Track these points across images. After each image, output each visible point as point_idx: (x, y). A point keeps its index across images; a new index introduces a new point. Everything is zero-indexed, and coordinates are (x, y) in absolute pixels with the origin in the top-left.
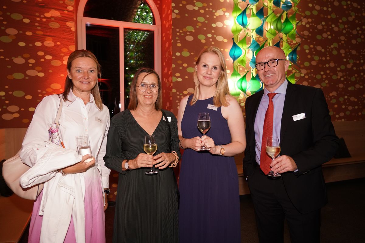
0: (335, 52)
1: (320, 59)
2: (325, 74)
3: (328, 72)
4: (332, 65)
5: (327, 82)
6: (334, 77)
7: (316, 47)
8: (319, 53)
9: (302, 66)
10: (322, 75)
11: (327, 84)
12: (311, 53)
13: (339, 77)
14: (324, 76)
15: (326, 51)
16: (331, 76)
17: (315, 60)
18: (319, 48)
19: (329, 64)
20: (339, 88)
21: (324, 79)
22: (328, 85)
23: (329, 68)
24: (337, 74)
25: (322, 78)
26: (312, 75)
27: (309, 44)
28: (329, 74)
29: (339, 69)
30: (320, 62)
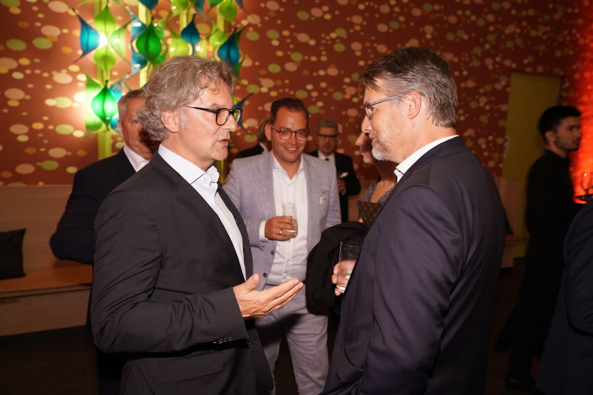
0: (339, 48)
1: (304, 60)
2: (317, 88)
3: (323, 85)
4: (333, 71)
5: (320, 104)
6: (338, 96)
7: (295, 34)
8: (303, 48)
9: (263, 72)
10: (309, 92)
11: (321, 108)
12: (283, 46)
13: (347, 96)
14: (315, 94)
15: (319, 43)
16: (330, 94)
17: (293, 61)
18: (303, 37)
19: (325, 69)
20: (347, 117)
21: (314, 100)
22: (323, 112)
23: (327, 78)
24: (344, 89)
25: (310, 97)
26: (287, 90)
27: (280, 29)
28: (325, 90)
29: (347, 80)
30: (304, 64)
